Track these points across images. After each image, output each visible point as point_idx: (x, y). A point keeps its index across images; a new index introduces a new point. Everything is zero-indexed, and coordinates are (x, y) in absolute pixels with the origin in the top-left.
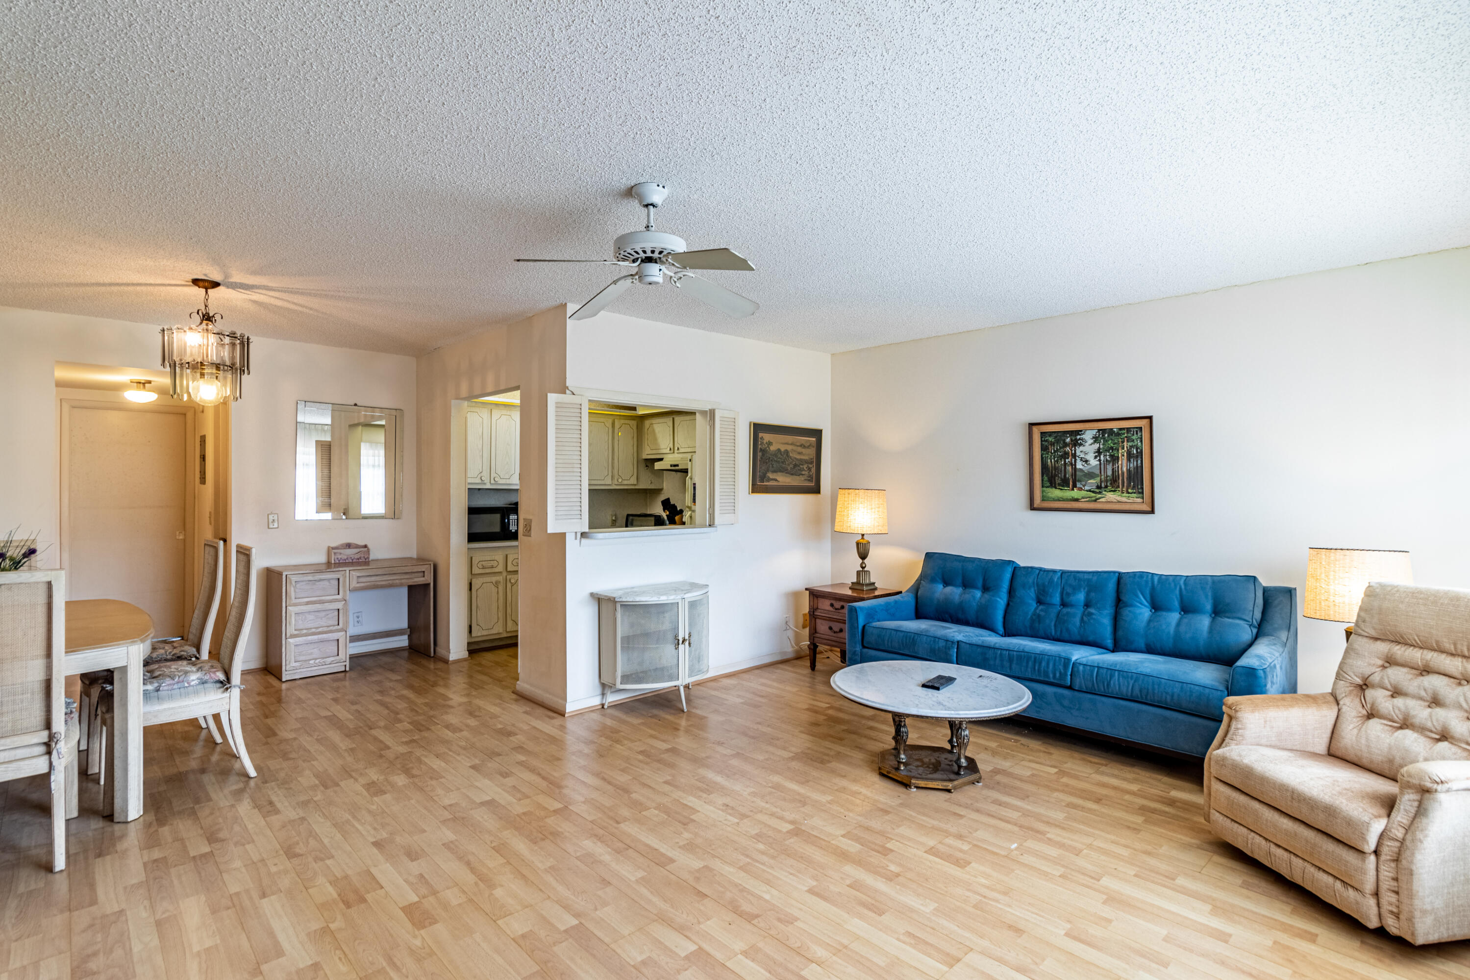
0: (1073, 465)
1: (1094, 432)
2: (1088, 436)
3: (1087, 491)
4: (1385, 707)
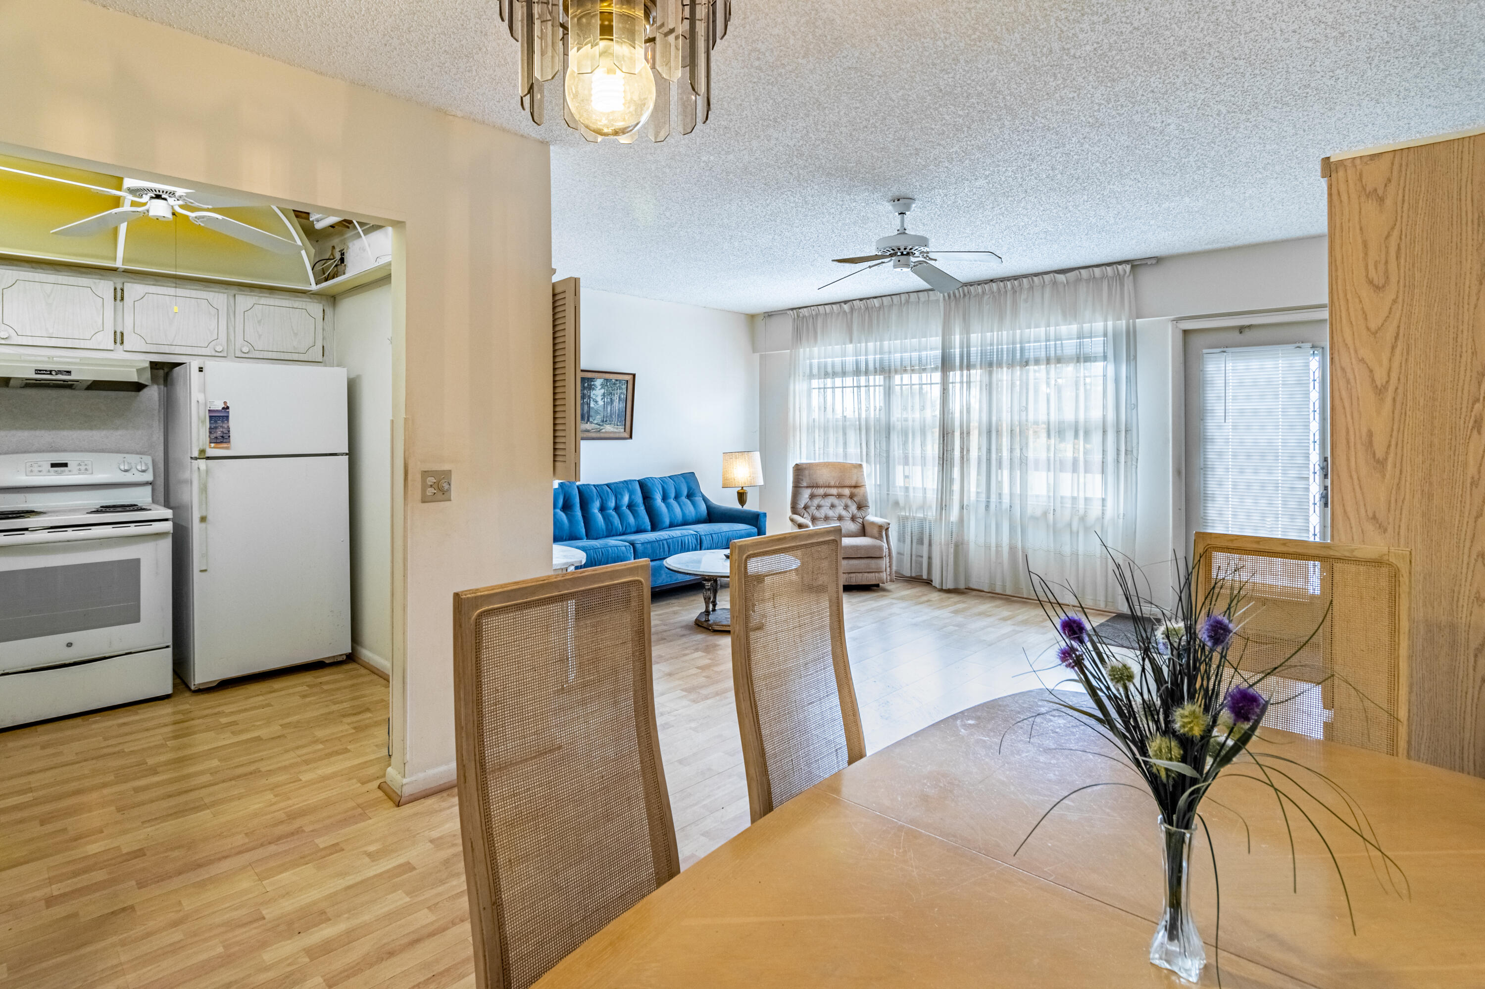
0: (589, 404)
1: (602, 380)
2: (598, 383)
3: (596, 424)
4: (817, 514)
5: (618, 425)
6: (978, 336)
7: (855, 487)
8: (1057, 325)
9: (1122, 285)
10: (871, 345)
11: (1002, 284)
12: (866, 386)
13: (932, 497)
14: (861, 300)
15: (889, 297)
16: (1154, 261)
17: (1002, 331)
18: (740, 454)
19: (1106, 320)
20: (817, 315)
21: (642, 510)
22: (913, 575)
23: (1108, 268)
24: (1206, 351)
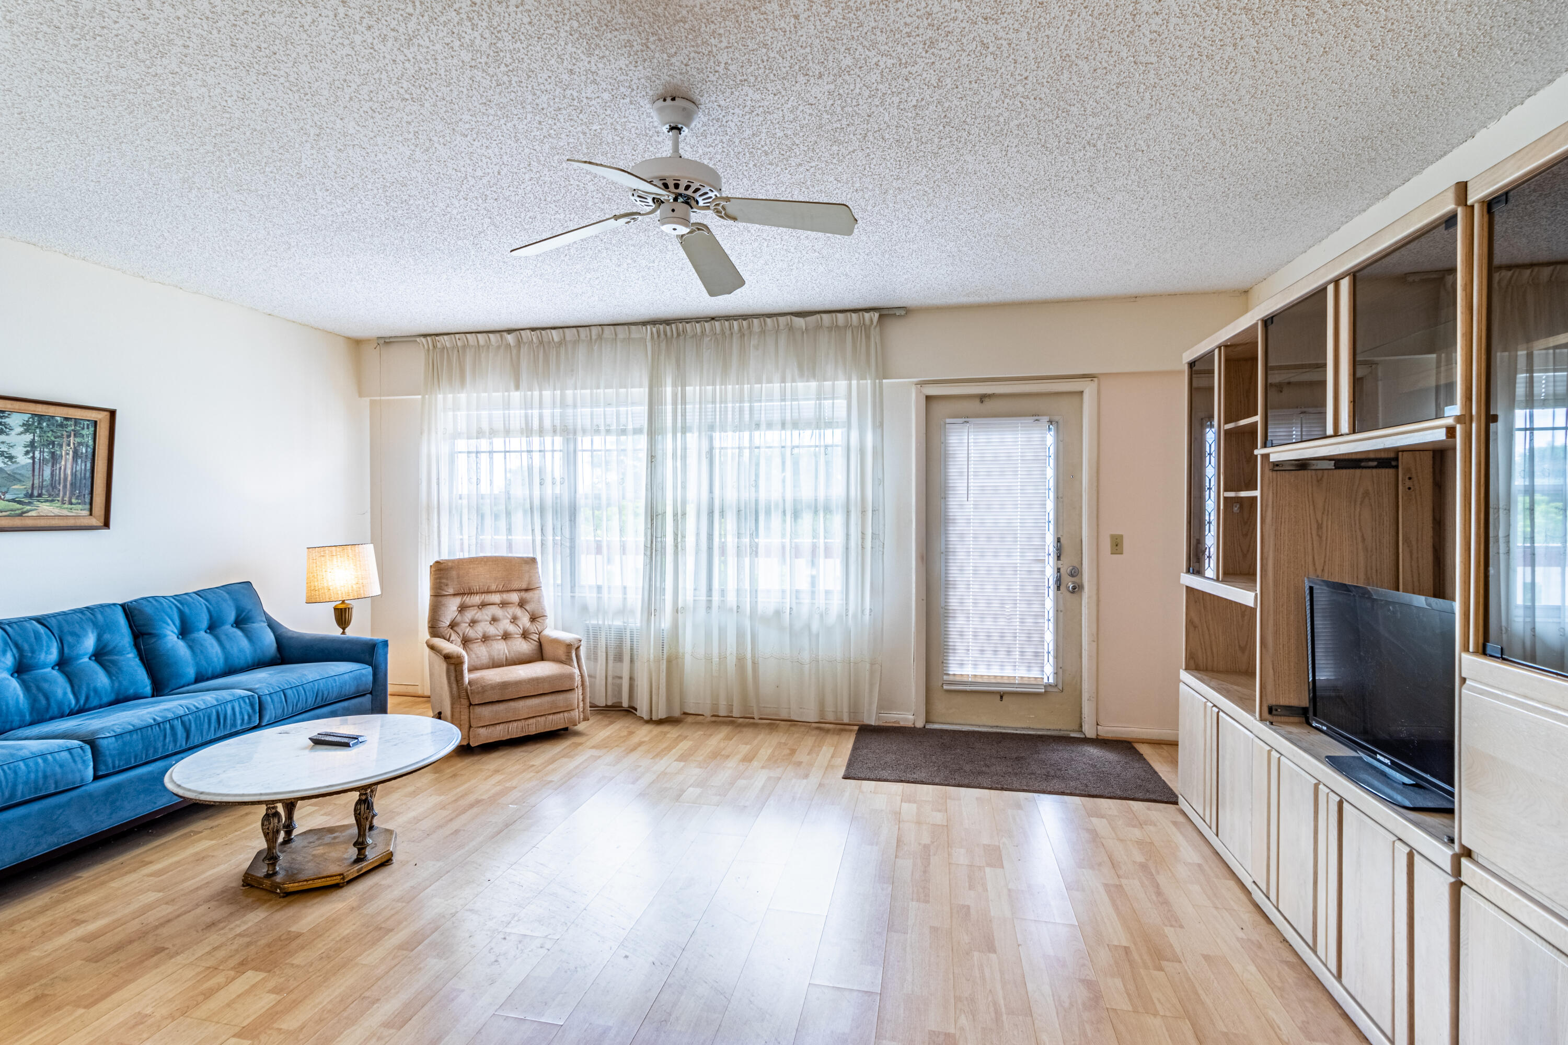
1: (26, 417)
2: (16, 421)
3: (9, 501)
4: (471, 633)
5: (71, 503)
6: (695, 391)
7: (527, 590)
8: (793, 381)
9: (868, 337)
10: (547, 394)
11: (727, 323)
12: (540, 451)
13: (636, 599)
14: (533, 329)
15: (574, 330)
16: (903, 313)
17: (726, 385)
18: (338, 549)
19: (850, 379)
20: (464, 347)
21: (130, 660)
22: (609, 703)
23: (854, 315)
24: (948, 421)
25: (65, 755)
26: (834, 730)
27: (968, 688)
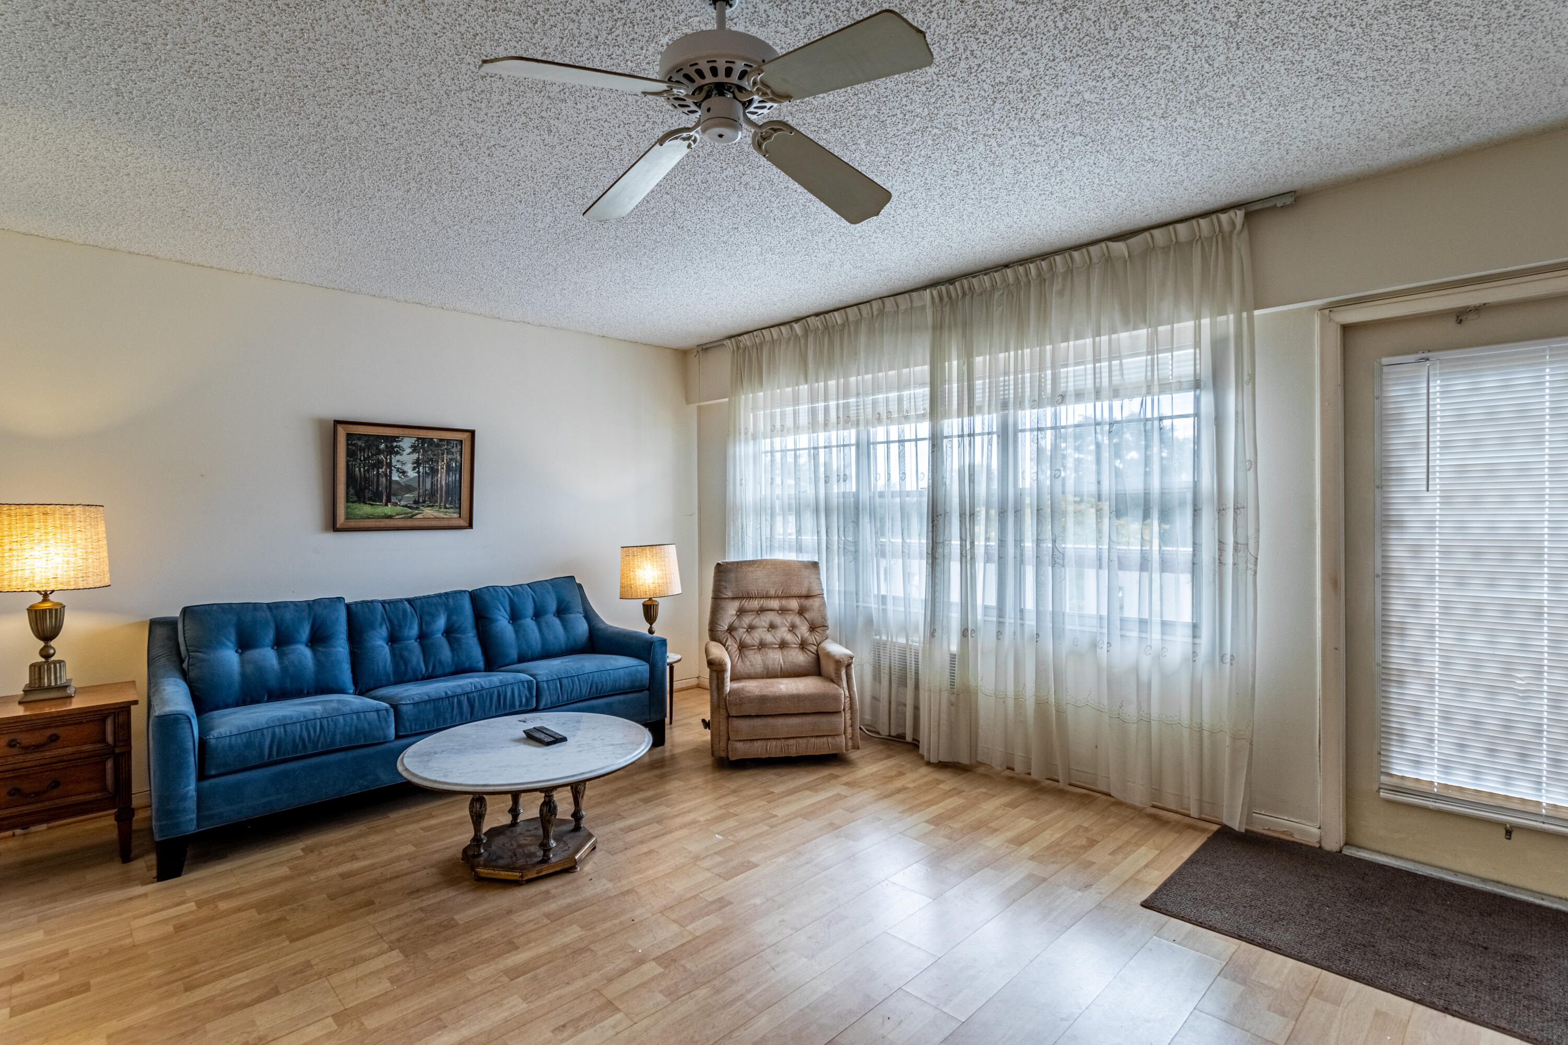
0: (388, 477)
1: (413, 440)
2: (406, 444)
3: (403, 506)
4: (748, 639)
5: (446, 508)
6: (985, 361)
7: (807, 597)
8: (1113, 331)
9: (1228, 251)
10: (832, 383)
11: (1021, 269)
12: (825, 447)
13: (918, 612)
14: (817, 315)
15: (855, 308)
16: (1288, 200)
17: (1022, 349)
18: (639, 549)
19: (1198, 317)
20: (761, 344)
21: (471, 641)
22: (893, 733)
23: (1202, 222)
24: (1385, 361)
25: (374, 715)
26: (1177, 823)
27: (1430, 804)
